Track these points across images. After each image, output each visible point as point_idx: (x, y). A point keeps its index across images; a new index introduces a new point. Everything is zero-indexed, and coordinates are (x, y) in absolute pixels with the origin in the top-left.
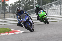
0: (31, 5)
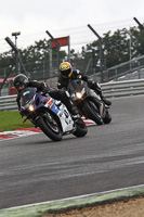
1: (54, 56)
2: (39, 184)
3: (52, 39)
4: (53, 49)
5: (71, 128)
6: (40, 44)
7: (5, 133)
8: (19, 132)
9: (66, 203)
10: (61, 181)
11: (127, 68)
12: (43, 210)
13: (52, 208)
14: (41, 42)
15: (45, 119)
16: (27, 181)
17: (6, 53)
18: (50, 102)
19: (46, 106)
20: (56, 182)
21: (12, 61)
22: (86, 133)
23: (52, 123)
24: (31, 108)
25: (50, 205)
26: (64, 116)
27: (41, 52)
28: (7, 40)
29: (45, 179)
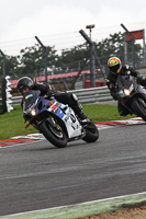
1: (129, 50)
2: (114, 178)
3: (127, 33)
4: (128, 42)
5: (80, 133)
6: (115, 37)
9: (140, 197)
10: (136, 175)
12: (117, 204)
13: (126, 202)
14: (116, 35)
15: (48, 123)
16: (101, 176)
17: (80, 46)
18: (54, 106)
19: (50, 110)
20: (130, 176)
21: (87, 54)
22: (97, 138)
23: (55, 128)
24: (33, 113)
25: (124, 200)
26: (70, 120)
27: (116, 45)
28: (82, 32)
29: (120, 173)
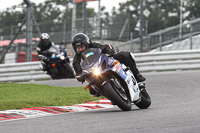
0: (171, 15)
7: (8, 112)
8: (26, 111)
11: (175, 34)
19: (114, 69)
26: (132, 83)
